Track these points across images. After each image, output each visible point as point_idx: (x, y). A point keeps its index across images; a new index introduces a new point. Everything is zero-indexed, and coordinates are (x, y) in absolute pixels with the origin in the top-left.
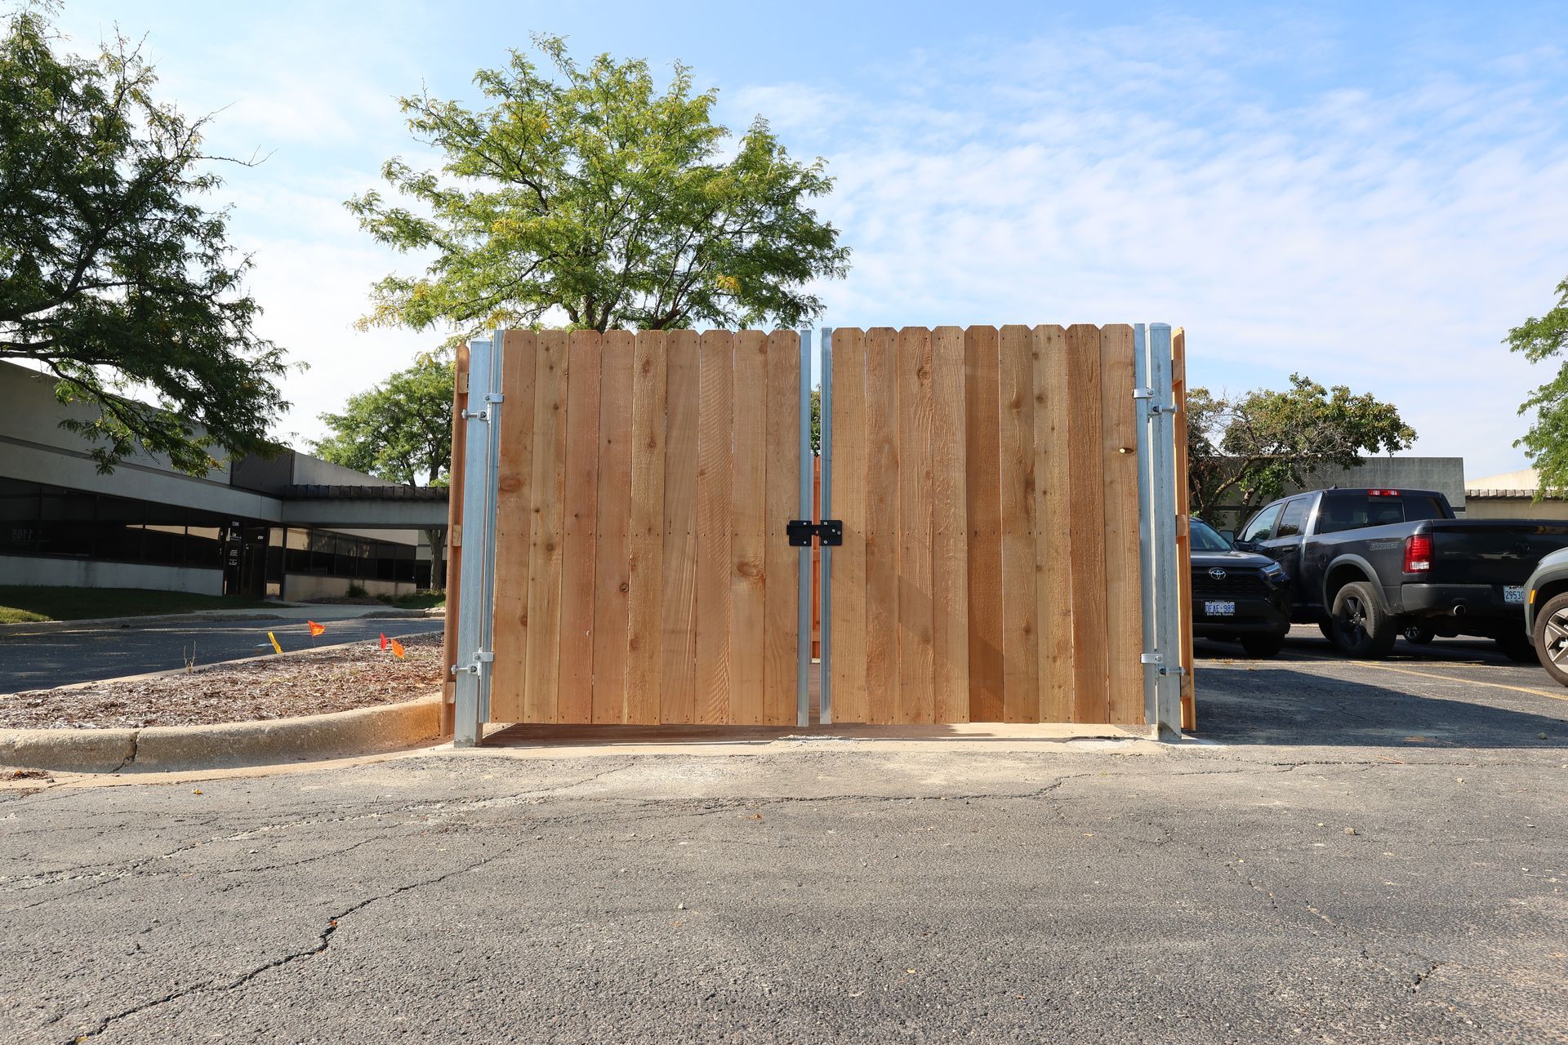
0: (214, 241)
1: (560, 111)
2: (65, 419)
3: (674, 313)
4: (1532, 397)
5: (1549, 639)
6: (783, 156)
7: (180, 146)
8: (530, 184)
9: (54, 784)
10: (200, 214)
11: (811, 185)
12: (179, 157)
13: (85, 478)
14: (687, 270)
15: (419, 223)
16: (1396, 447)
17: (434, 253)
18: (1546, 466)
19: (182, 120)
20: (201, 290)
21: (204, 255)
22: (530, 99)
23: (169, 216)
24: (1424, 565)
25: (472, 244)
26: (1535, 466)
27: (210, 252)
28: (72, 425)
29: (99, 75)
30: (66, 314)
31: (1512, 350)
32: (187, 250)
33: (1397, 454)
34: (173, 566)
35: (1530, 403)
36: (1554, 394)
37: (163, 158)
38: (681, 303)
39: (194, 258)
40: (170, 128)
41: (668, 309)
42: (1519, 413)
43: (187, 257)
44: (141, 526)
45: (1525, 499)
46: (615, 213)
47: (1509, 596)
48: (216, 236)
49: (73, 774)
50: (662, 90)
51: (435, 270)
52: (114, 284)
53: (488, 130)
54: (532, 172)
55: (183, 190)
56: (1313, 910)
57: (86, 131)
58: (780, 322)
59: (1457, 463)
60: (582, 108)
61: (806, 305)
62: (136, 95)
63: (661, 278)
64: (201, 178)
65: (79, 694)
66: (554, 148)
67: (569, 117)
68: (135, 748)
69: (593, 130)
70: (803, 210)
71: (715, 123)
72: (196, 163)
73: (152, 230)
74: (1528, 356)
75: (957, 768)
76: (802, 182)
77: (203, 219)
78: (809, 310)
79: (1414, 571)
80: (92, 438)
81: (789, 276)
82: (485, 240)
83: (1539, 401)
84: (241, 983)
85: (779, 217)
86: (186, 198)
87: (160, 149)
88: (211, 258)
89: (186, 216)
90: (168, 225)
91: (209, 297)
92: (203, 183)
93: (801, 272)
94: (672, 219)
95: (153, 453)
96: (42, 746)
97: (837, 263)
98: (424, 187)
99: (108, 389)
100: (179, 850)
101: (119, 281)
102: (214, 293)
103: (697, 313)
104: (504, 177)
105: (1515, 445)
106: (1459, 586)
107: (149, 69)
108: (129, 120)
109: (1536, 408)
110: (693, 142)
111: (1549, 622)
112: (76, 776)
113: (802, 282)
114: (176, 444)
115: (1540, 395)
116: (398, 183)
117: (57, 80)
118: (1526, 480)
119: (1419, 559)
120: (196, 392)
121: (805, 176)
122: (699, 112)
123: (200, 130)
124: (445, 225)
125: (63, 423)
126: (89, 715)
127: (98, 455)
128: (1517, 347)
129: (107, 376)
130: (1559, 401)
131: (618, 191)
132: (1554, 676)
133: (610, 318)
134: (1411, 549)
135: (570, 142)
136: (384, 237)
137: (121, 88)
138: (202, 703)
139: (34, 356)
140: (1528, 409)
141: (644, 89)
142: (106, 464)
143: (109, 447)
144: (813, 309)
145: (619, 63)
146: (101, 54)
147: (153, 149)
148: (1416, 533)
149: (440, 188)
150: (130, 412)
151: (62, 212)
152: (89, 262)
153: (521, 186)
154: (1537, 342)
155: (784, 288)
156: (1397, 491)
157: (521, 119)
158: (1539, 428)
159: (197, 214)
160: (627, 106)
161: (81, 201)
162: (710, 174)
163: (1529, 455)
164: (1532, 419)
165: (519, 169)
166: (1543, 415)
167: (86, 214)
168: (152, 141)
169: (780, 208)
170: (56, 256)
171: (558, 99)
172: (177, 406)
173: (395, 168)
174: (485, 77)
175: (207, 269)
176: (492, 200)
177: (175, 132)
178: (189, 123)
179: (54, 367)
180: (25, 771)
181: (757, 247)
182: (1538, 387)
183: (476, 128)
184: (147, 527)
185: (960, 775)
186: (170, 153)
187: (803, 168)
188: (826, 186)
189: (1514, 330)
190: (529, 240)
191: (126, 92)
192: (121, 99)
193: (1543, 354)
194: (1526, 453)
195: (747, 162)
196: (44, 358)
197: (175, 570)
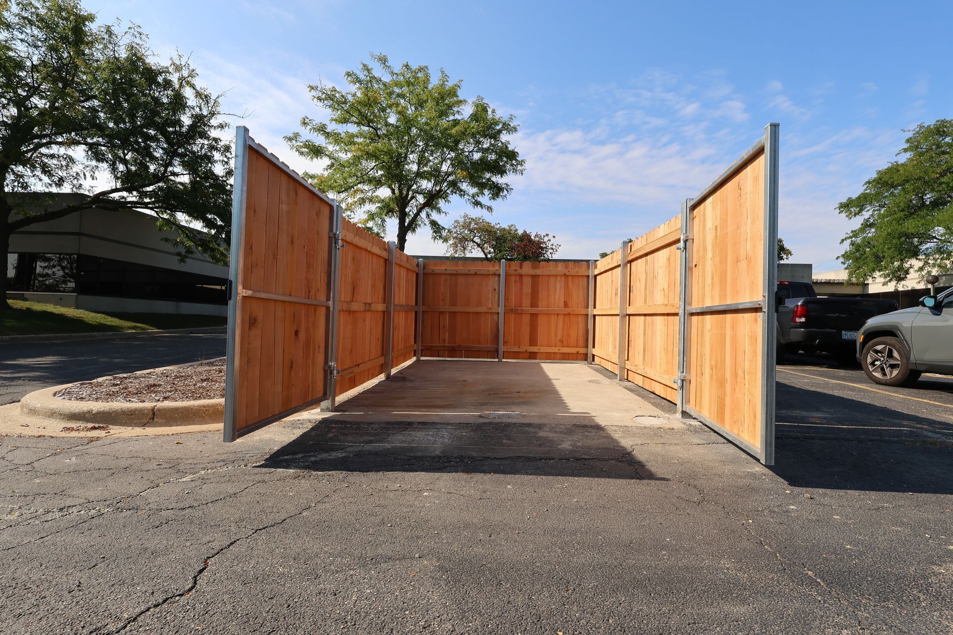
0: (227, 154)
1: (386, 92)
2: (164, 237)
3: (440, 190)
4: (847, 236)
5: (869, 360)
6: (494, 114)
7: (210, 108)
8: (372, 127)
9: (109, 434)
10: (220, 141)
11: (507, 128)
12: (209, 114)
13: (173, 264)
14: (446, 171)
15: (320, 147)
16: (782, 258)
17: (326, 161)
18: (852, 268)
19: (210, 95)
20: (222, 178)
21: (223, 161)
22: (372, 86)
23: (206, 142)
24: (803, 320)
25: (345, 157)
26: (846, 269)
27: (226, 160)
28: (167, 240)
29: (170, 73)
30: (160, 188)
31: (840, 213)
32: (215, 158)
33: (782, 262)
34: (216, 304)
35: (846, 239)
36: (858, 234)
37: (203, 114)
38: (444, 186)
39: (219, 162)
40: (205, 100)
41: (438, 189)
42: (841, 243)
43: (216, 162)
44: (201, 286)
45: (840, 284)
46: (413, 142)
47: (844, 336)
48: (228, 152)
49: (121, 427)
50: (434, 81)
51: (327, 170)
52: (182, 174)
53: (351, 101)
54: (372, 121)
55: (212, 130)
56: (810, 573)
57: (165, 100)
58: (491, 196)
59: (809, 267)
60: (397, 90)
61: (503, 188)
62: (188, 83)
63: (435, 174)
64: (220, 124)
65: (142, 377)
66: (383, 110)
67: (391, 94)
68: (154, 414)
69: (402, 101)
70: (503, 141)
71: (461, 98)
72: (218, 116)
73: (199, 149)
74: (847, 216)
75: (577, 436)
76: (503, 127)
77: (222, 143)
78: (505, 190)
79: (797, 322)
80: (175, 246)
81: (495, 173)
82: (349, 155)
83: (851, 237)
84: (125, 627)
85: (491, 144)
86: (213, 133)
87: (201, 110)
88: (227, 163)
89: (214, 142)
90: (206, 147)
91: (225, 181)
92: (221, 126)
93: (502, 172)
94: (439, 145)
95: (204, 255)
96: (106, 412)
97: (519, 167)
98: (322, 129)
99: (183, 223)
100: (149, 488)
101: (185, 173)
102: (227, 179)
103: (452, 191)
104: (359, 124)
105: (837, 259)
106: (820, 330)
107: (193, 71)
108: (186, 95)
109: (849, 241)
110: (450, 107)
111: (871, 352)
112: (123, 429)
113: (502, 176)
114: (213, 250)
115: (851, 235)
116: (309, 127)
117: (151, 75)
118: (842, 275)
119: (800, 317)
120: (221, 226)
121: (504, 124)
122: (453, 93)
123: (219, 100)
124: (331, 148)
125: (163, 239)
126: (138, 393)
127: (179, 254)
128: (842, 211)
129: (182, 218)
130: (860, 238)
131: (414, 131)
132: (872, 379)
133: (410, 193)
134: (797, 311)
135: (390, 106)
136: (302, 153)
137: (181, 79)
138: (199, 385)
139: (147, 208)
140: (845, 241)
141: (427, 80)
142: (182, 259)
143: (183, 251)
144: (506, 190)
145: (414, 67)
146: (170, 62)
147: (197, 110)
148: (799, 304)
149: (328, 130)
150: (191, 233)
151: (158, 140)
152: (171, 164)
153: (367, 128)
154: (852, 209)
155: (494, 179)
156: (788, 282)
157: (367, 95)
158: (850, 251)
159: (219, 140)
160: (418, 90)
161: (165, 134)
162: (456, 123)
163: (843, 263)
164: (847, 246)
165: (367, 120)
166: (852, 244)
167: (168, 141)
168: (197, 106)
169: (492, 140)
170: (156, 161)
171: (385, 85)
172: (213, 232)
173: (307, 121)
174: (349, 74)
175: (224, 168)
176: (353, 136)
177: (207, 101)
178: (213, 97)
179: (157, 214)
180: (97, 425)
181: (481, 159)
182: (851, 231)
183: (346, 100)
184: (204, 286)
185: (579, 442)
186: (205, 113)
187: (503, 120)
188: (515, 129)
189: (841, 203)
190: (370, 156)
191: (184, 81)
192: (181, 85)
193: (855, 215)
194: (842, 262)
195: (475, 117)
196: (152, 209)
197: (217, 306)
